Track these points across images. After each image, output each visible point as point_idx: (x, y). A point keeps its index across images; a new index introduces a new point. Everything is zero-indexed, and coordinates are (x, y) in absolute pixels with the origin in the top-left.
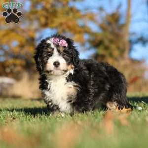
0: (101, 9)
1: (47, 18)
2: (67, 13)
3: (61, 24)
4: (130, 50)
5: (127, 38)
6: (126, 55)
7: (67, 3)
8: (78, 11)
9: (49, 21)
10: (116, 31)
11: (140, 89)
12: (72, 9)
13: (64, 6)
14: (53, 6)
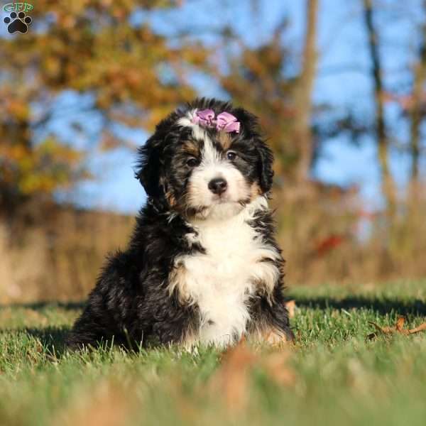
0: (227, 33)
1: (65, 60)
2: (127, 47)
3: (107, 79)
4: (315, 156)
5: (304, 122)
6: (303, 171)
7: (127, 14)
8: (158, 39)
9: (71, 70)
10: (273, 99)
11: (343, 273)
12: (139, 34)
13: (115, 22)
14: (82, 23)
